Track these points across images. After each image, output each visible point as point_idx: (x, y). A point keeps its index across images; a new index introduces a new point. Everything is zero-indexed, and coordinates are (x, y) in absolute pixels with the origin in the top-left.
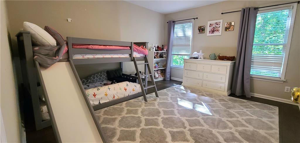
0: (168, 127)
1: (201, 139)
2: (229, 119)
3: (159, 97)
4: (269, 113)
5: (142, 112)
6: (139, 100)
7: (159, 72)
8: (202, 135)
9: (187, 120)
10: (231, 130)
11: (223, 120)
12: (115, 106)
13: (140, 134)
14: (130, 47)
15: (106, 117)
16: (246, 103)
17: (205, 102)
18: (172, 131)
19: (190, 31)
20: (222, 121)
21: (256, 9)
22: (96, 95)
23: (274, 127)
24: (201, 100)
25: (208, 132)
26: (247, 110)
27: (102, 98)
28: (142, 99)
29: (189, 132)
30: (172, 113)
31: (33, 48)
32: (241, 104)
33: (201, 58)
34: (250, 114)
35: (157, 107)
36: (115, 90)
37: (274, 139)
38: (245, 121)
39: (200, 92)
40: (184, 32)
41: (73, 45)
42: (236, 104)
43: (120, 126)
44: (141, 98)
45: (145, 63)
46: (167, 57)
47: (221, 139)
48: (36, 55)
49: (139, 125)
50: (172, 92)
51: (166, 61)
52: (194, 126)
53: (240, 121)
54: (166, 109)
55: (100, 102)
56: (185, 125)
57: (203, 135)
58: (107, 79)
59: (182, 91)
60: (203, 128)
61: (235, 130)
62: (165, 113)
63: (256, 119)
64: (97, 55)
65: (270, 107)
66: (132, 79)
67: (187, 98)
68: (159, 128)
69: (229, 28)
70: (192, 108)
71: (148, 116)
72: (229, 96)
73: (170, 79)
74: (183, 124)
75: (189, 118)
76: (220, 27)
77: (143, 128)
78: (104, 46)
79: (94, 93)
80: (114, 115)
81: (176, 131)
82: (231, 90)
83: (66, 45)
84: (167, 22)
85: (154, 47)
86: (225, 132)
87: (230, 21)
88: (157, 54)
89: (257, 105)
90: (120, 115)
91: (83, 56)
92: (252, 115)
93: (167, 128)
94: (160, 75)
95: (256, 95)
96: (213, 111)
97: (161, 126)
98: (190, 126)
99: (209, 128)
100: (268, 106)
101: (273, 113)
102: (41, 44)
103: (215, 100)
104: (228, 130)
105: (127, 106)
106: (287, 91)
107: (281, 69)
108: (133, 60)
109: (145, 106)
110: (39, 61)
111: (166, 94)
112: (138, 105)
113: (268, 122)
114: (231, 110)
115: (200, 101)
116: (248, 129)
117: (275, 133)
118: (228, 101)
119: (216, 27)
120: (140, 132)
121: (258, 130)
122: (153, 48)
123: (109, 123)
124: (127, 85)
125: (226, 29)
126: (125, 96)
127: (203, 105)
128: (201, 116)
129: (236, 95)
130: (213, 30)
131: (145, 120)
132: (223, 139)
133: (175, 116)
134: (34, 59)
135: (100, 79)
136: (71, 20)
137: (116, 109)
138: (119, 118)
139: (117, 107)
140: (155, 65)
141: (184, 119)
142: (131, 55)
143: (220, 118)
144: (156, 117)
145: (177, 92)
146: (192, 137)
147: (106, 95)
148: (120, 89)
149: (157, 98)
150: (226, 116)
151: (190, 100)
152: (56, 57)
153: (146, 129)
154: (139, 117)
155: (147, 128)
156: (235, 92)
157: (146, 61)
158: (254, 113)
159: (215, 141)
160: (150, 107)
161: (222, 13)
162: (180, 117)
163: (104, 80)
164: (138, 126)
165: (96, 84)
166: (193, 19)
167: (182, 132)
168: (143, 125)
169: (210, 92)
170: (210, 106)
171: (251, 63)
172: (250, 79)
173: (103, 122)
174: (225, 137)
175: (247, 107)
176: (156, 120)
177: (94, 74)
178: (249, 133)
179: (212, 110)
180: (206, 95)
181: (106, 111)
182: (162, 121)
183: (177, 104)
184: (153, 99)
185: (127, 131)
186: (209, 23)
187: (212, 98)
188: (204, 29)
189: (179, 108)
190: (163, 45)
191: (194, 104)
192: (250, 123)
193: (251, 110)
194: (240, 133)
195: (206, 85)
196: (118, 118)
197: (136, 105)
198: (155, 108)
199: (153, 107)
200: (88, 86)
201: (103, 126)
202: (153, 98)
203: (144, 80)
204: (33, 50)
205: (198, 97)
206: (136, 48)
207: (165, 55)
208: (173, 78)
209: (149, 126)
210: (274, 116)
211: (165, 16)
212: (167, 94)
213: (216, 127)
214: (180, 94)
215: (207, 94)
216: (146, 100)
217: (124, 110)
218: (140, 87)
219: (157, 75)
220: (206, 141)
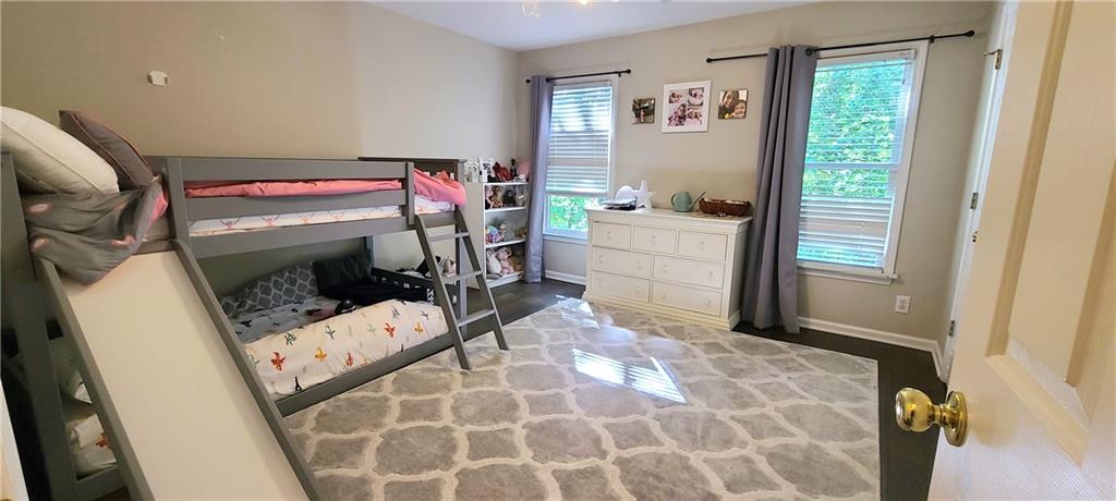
0: (547, 458)
1: (658, 488)
2: (739, 413)
3: (510, 347)
4: (852, 383)
5: (455, 410)
6: (438, 364)
7: (504, 255)
8: (658, 477)
9: (607, 426)
10: (744, 448)
11: (718, 417)
12: (357, 394)
13: (457, 492)
14: (401, 180)
15: (328, 440)
16: (785, 352)
17: (662, 358)
18: (565, 471)
19: (606, 113)
20: (716, 421)
21: (812, 52)
22: (282, 361)
23: (866, 429)
24: (649, 351)
25: (676, 462)
26: (789, 378)
27: (304, 370)
28: (452, 360)
29: (617, 470)
30: (557, 404)
31: (25, 208)
32: (772, 357)
33: (643, 206)
34: (797, 389)
35: (504, 385)
36: (351, 334)
37: (867, 467)
38: (786, 417)
39: (644, 323)
40: (586, 116)
41: (188, 185)
42: (759, 359)
43: (384, 466)
44: (447, 355)
45: (457, 232)
46: (530, 202)
47: (716, 484)
48: (42, 236)
49: (450, 458)
50: (553, 327)
51: (528, 214)
52: (631, 446)
53: (769, 418)
54: (539, 393)
55: (298, 386)
56: (604, 446)
57: (662, 475)
58: (316, 293)
59: (585, 320)
60: (661, 450)
61: (755, 449)
62: (536, 405)
63: (815, 407)
64: (282, 216)
65: (855, 363)
66: (412, 288)
67: (604, 348)
68: (516, 462)
69: (731, 110)
70: (621, 382)
71: (480, 422)
72: (734, 330)
73: (543, 278)
74: (597, 441)
75: (615, 420)
76: (702, 104)
77: (464, 469)
78: (306, 181)
79: (277, 354)
80: (356, 429)
81: (577, 470)
82: (741, 313)
83: (160, 187)
84: (528, 81)
85: (482, 167)
86: (729, 456)
87: (734, 88)
88: (495, 193)
89: (817, 357)
90: (378, 426)
91: (229, 224)
92: (805, 394)
93: (544, 460)
94: (506, 264)
95: (816, 324)
96: (686, 388)
97: (526, 456)
98: (619, 445)
99: (677, 450)
100: (849, 360)
101: (865, 382)
102: (55, 186)
103: (694, 347)
104: (734, 452)
105: (398, 392)
106: (902, 307)
107: (883, 242)
108: (415, 224)
109: (465, 386)
110: (56, 260)
111: (532, 337)
112: (439, 382)
113: (850, 415)
114: (743, 380)
115: (645, 355)
116: (795, 442)
117: (869, 448)
118: (732, 349)
119: (690, 104)
120: (456, 482)
121: (821, 444)
122: (481, 173)
123: (342, 461)
124: (396, 313)
125: (724, 111)
126: (390, 354)
127: (657, 370)
128: (653, 410)
129: (755, 325)
130: (680, 113)
131: (469, 439)
132: (721, 484)
133: (567, 416)
134: (33, 250)
135: (289, 292)
136: (166, 79)
137: (362, 406)
138: (376, 439)
139: (363, 398)
140: (489, 231)
141: (597, 424)
142: (404, 209)
143: (708, 410)
144: (506, 423)
145: (570, 324)
146: (629, 487)
147: (322, 356)
148: (372, 330)
149: (503, 351)
150: (729, 401)
151: (612, 353)
152: (123, 239)
153: (474, 471)
154: (446, 429)
155: (476, 467)
156: (754, 318)
157: (460, 225)
158: (809, 387)
159: (699, 491)
160: (480, 389)
161: (709, 61)
162: (586, 418)
163: (305, 298)
164: (446, 460)
165: (278, 314)
166: (616, 72)
167: (595, 472)
168: (462, 459)
169: (676, 321)
170: (677, 370)
171: (798, 224)
172: (798, 274)
173: (318, 459)
174: (727, 476)
175: (790, 365)
176: (505, 436)
177: (267, 277)
178: (798, 456)
179: (684, 384)
180: (662, 332)
181: (322, 413)
182: (527, 437)
183: (573, 370)
184: (490, 358)
185: (408, 484)
186: (668, 89)
187: (683, 339)
188: (651, 108)
189: (578, 386)
190: (513, 161)
191: (627, 368)
192: (798, 421)
193: (800, 378)
194: (772, 457)
195: (664, 297)
196: (370, 440)
197: (433, 384)
198: (499, 389)
199: (491, 388)
200: (247, 324)
201: (321, 472)
202: (490, 354)
203: (454, 289)
204: (25, 214)
205: (638, 340)
206: (424, 184)
207: (522, 193)
208: (550, 274)
209: (484, 460)
210: (866, 392)
211: (519, 57)
212: (537, 334)
213: (699, 444)
214: (579, 334)
215: (666, 329)
216: (465, 365)
217: (389, 407)
218: (440, 318)
219: (496, 267)
220: (672, 494)
